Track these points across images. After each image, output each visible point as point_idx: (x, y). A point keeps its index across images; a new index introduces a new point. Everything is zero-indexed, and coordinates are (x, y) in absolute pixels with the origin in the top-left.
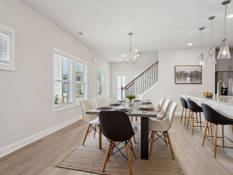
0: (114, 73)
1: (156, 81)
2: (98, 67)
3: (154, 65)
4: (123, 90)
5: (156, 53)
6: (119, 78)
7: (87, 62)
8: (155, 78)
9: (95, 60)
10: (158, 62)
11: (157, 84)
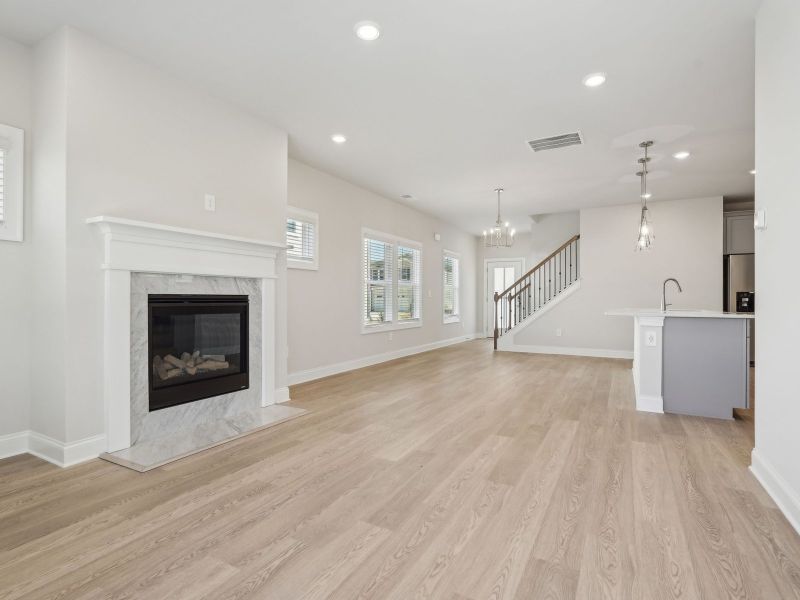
0: (486, 261)
1: (573, 278)
2: (446, 251)
3: (570, 242)
4: (513, 300)
5: (575, 214)
6: (498, 272)
7: (420, 244)
8: (573, 271)
9: (438, 237)
10: (579, 237)
11: (576, 285)
